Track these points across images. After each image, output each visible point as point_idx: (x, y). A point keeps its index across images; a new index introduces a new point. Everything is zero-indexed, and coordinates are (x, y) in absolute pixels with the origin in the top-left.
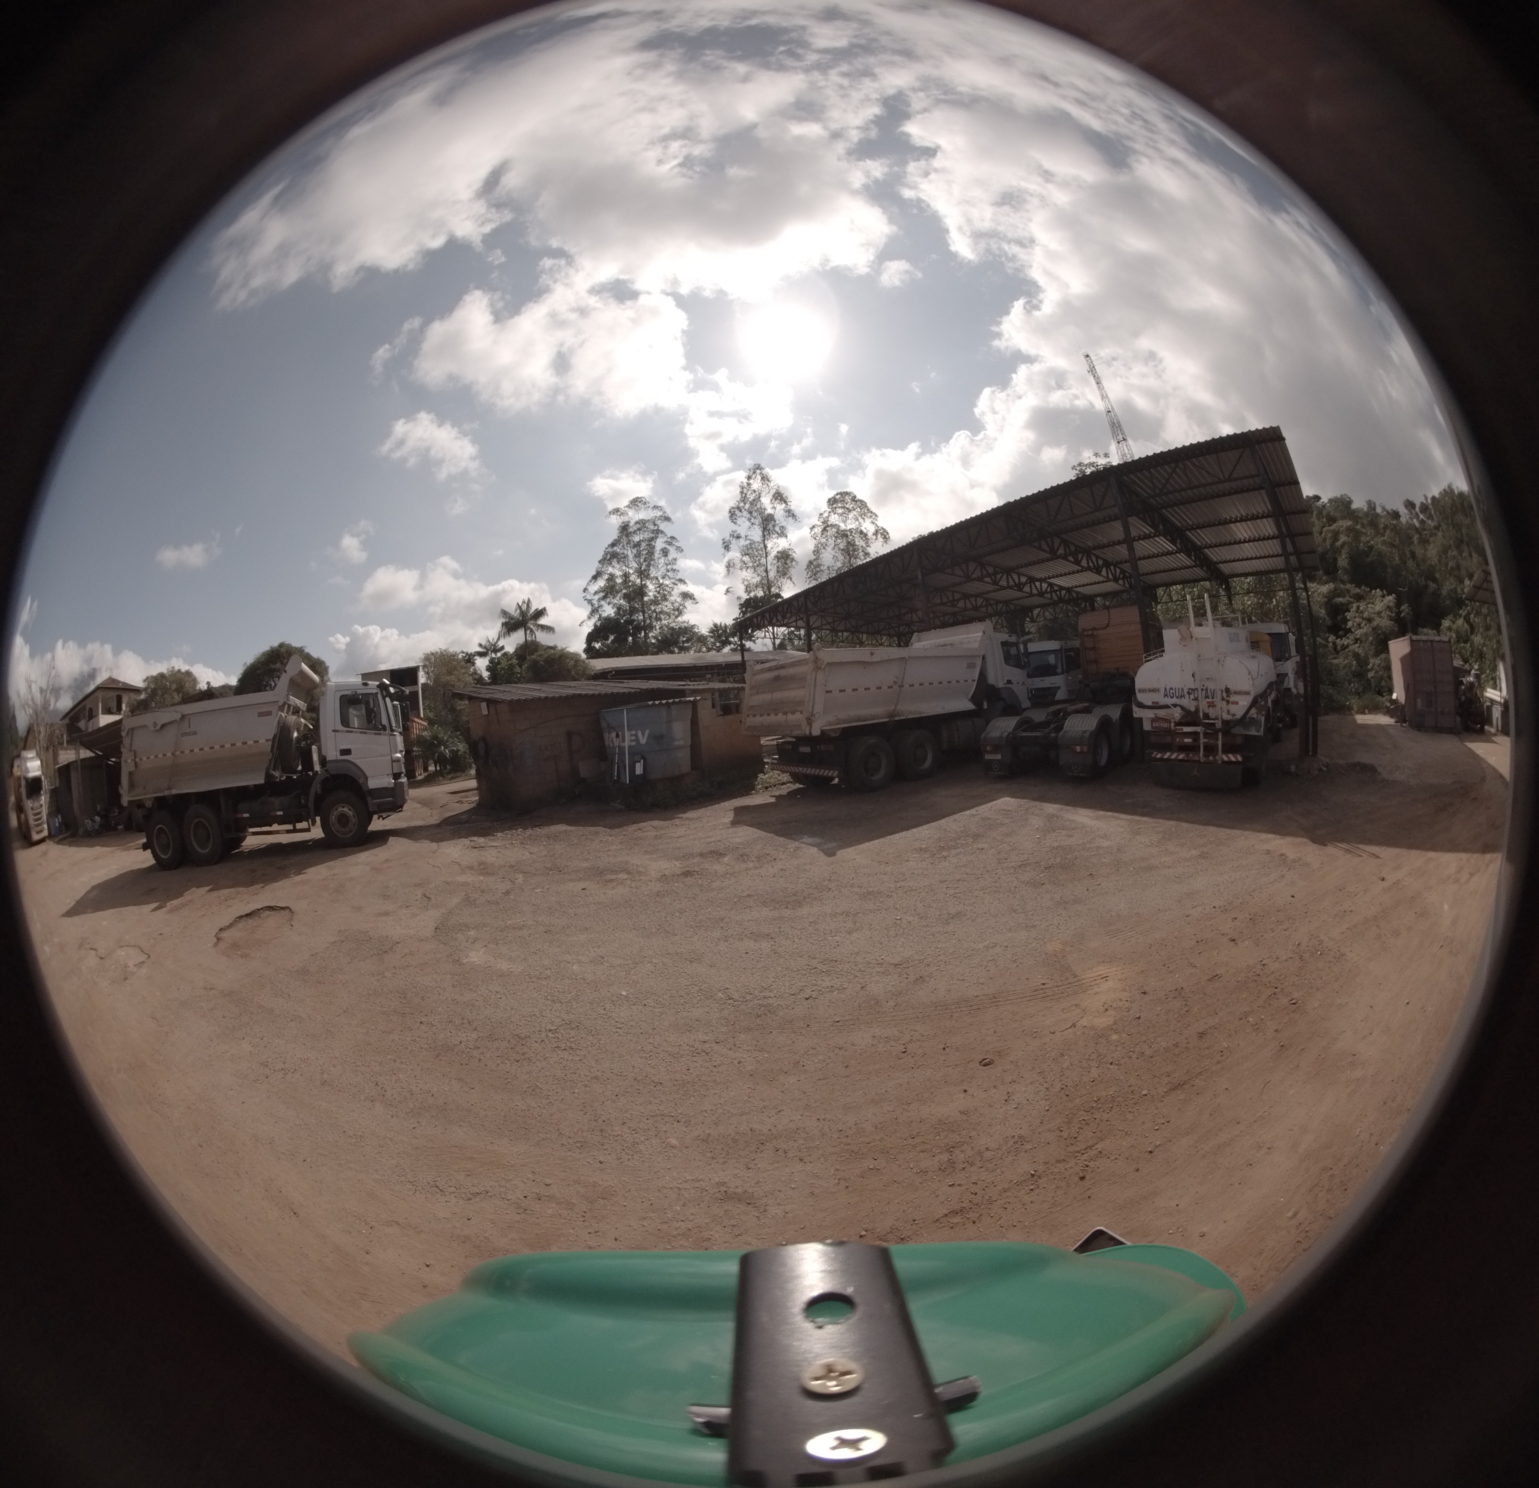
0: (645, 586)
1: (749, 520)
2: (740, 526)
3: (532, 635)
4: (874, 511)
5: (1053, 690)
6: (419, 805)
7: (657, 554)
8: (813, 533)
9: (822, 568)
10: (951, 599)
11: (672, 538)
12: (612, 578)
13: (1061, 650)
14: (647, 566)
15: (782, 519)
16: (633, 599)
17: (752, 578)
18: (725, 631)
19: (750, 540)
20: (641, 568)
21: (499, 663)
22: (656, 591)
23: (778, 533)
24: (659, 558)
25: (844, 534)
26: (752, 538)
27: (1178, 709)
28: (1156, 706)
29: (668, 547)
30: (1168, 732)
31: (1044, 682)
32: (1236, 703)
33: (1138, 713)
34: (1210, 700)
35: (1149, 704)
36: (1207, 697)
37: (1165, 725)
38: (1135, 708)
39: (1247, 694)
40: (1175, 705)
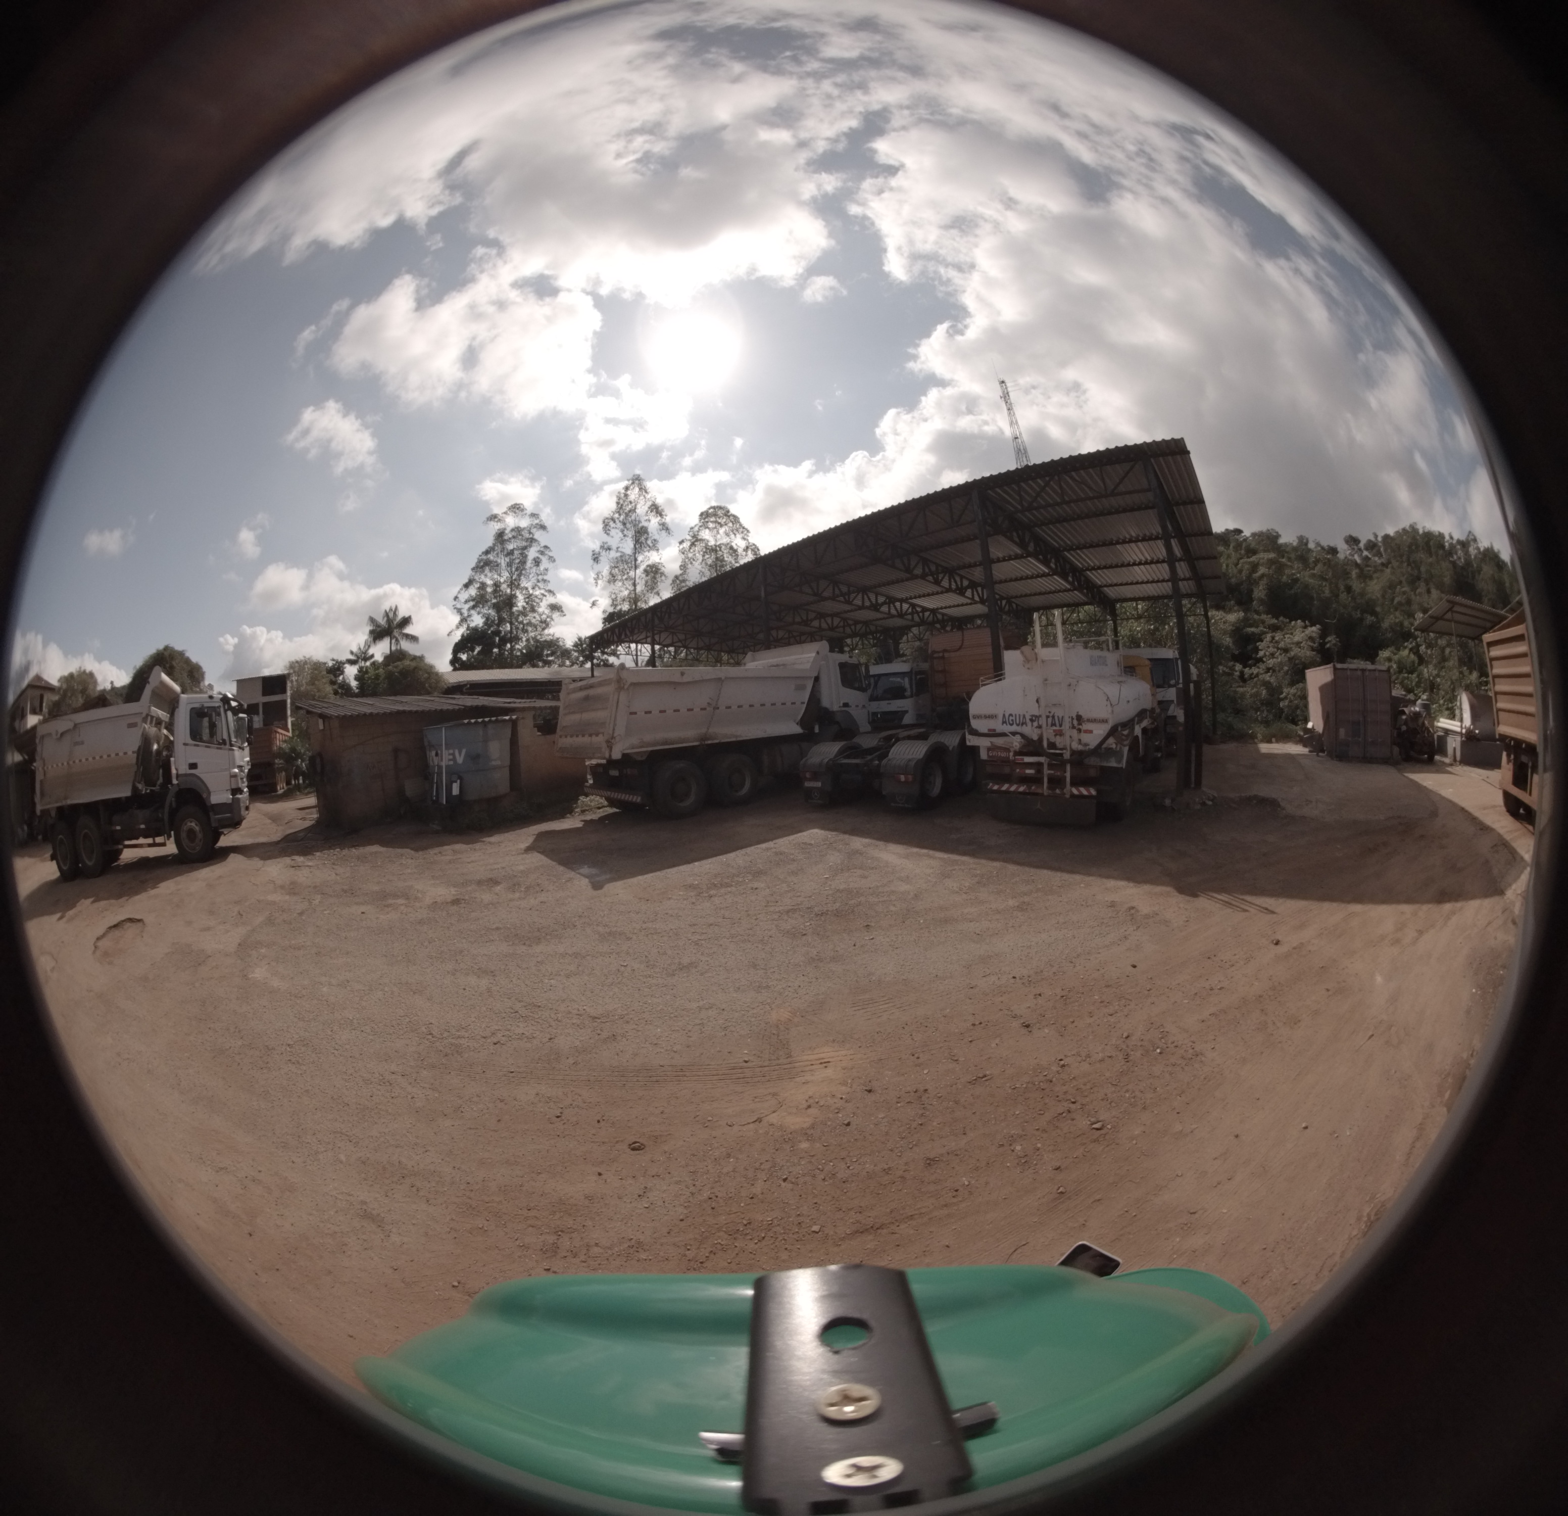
0: (514, 596)
1: (622, 531)
2: (612, 537)
3: (397, 644)
4: (746, 527)
5: (901, 714)
6: (270, 821)
7: (529, 564)
8: (681, 547)
11: (546, 547)
12: (483, 586)
13: (911, 672)
14: (518, 575)
15: (655, 533)
16: (502, 609)
17: (620, 591)
18: (588, 644)
19: (621, 552)
20: (512, 577)
21: (367, 672)
22: (525, 602)
23: (649, 547)
24: (531, 568)
25: (713, 550)
26: (623, 550)
27: (1018, 737)
28: (992, 734)
29: (540, 556)
30: (1008, 761)
31: (894, 705)
32: (1090, 732)
33: (974, 740)
34: (1057, 728)
35: (985, 731)
36: (1053, 725)
37: (1004, 755)
38: (970, 736)
39: (1105, 723)
40: (1015, 733)
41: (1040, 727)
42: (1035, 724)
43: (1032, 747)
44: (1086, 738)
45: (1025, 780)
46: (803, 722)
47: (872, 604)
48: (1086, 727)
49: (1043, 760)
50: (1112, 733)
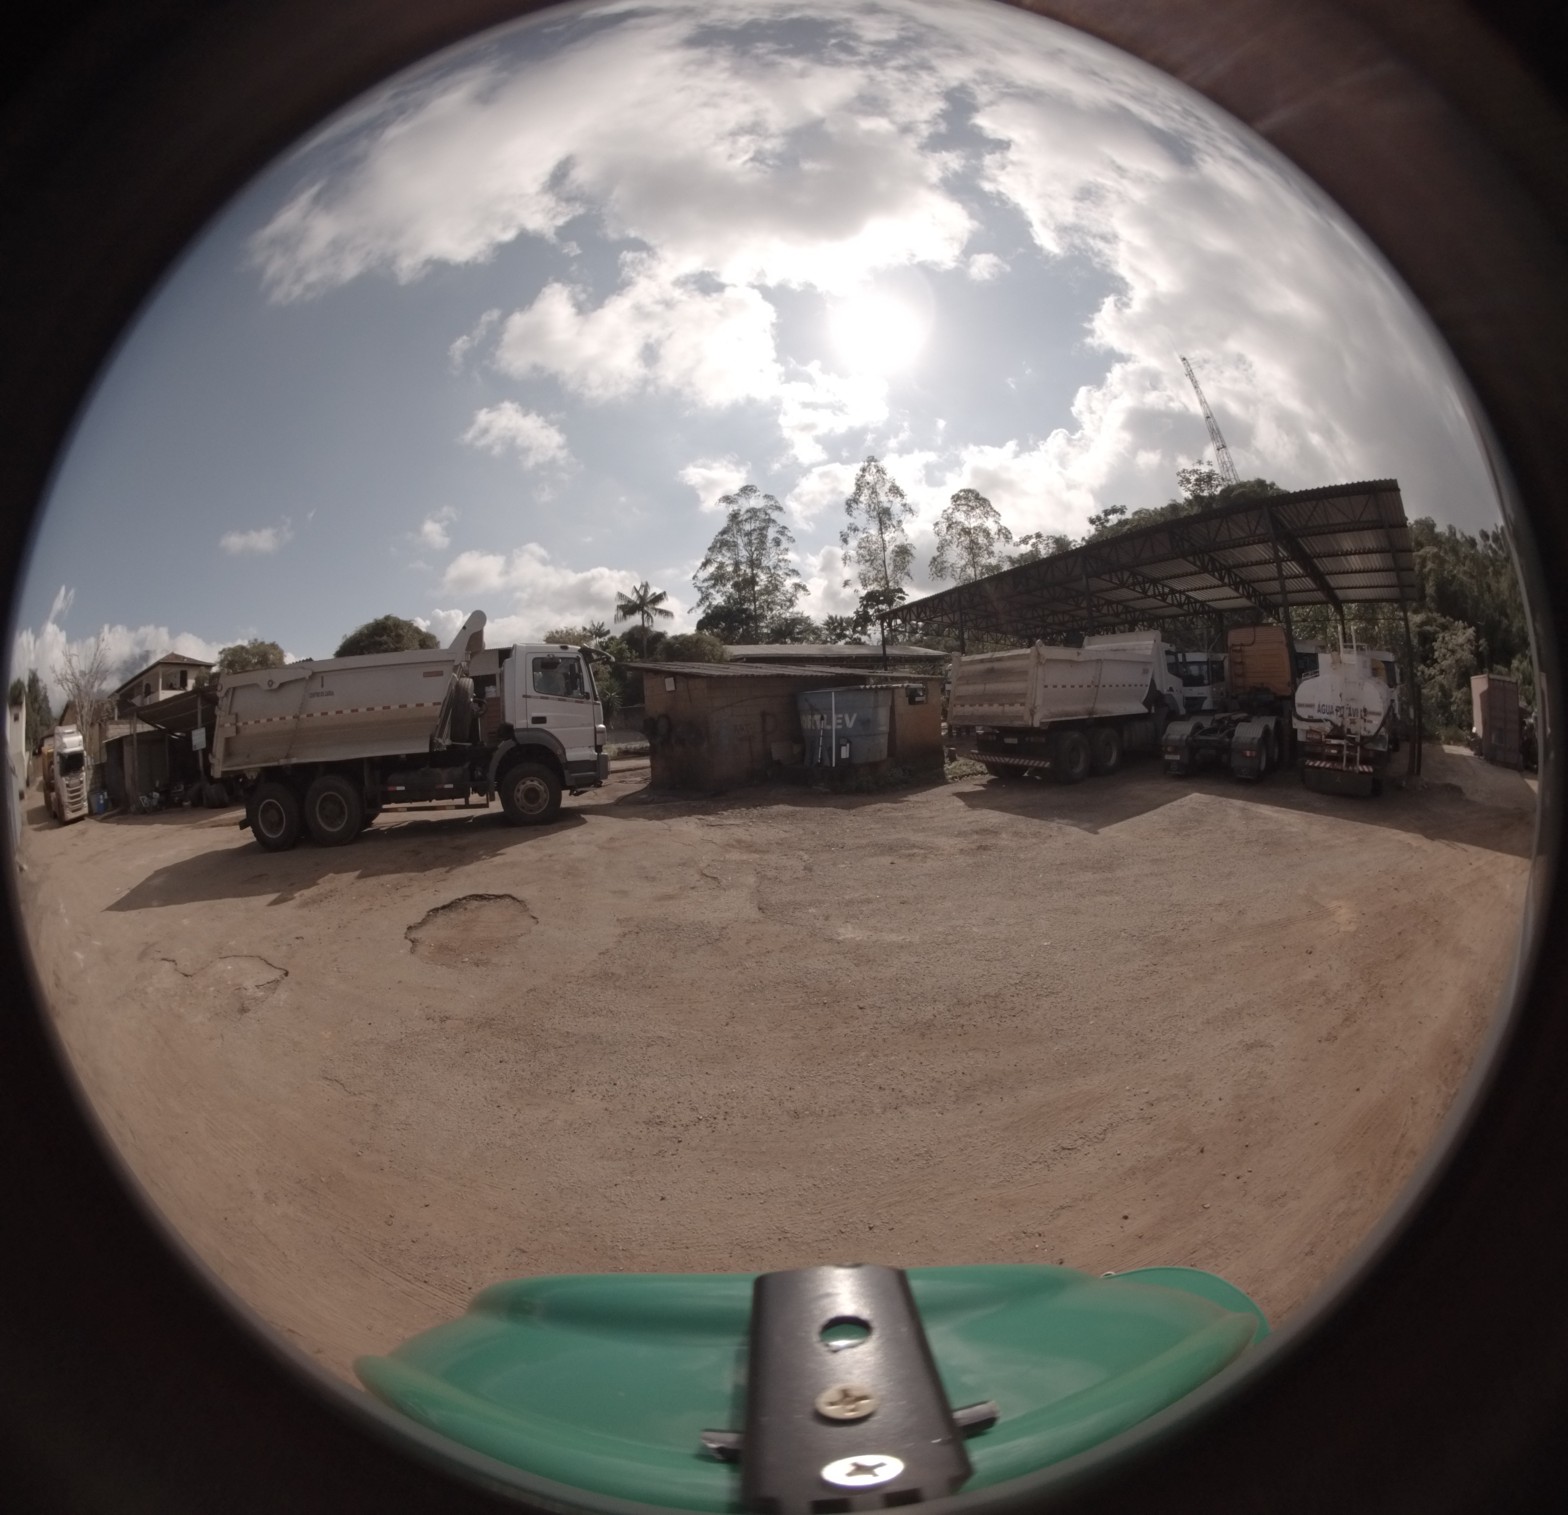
0: (756, 575)
1: (865, 512)
2: (856, 518)
3: (648, 619)
4: (997, 510)
5: (1201, 700)
7: (769, 544)
8: (937, 529)
9: (945, 564)
11: (785, 528)
12: (722, 565)
13: (1207, 663)
14: (758, 555)
15: (899, 514)
16: (744, 588)
17: (869, 572)
18: (840, 624)
19: (867, 533)
20: (751, 557)
22: (768, 581)
23: (895, 527)
24: (771, 548)
25: (966, 532)
26: (869, 531)
27: (1328, 724)
28: (1311, 720)
29: (780, 536)
30: (1320, 743)
31: (1195, 691)
32: (1371, 722)
33: (1297, 724)
34: (1352, 718)
35: (1306, 717)
36: (1350, 715)
37: (1317, 737)
38: (1295, 720)
39: (1379, 714)
40: (1327, 720)
41: (1342, 716)
42: (1339, 713)
43: (1338, 732)
44: (1368, 726)
45: (1330, 758)
46: (1146, 703)
47: (1160, 594)
48: (1369, 717)
49: (1343, 742)
50: (1383, 724)
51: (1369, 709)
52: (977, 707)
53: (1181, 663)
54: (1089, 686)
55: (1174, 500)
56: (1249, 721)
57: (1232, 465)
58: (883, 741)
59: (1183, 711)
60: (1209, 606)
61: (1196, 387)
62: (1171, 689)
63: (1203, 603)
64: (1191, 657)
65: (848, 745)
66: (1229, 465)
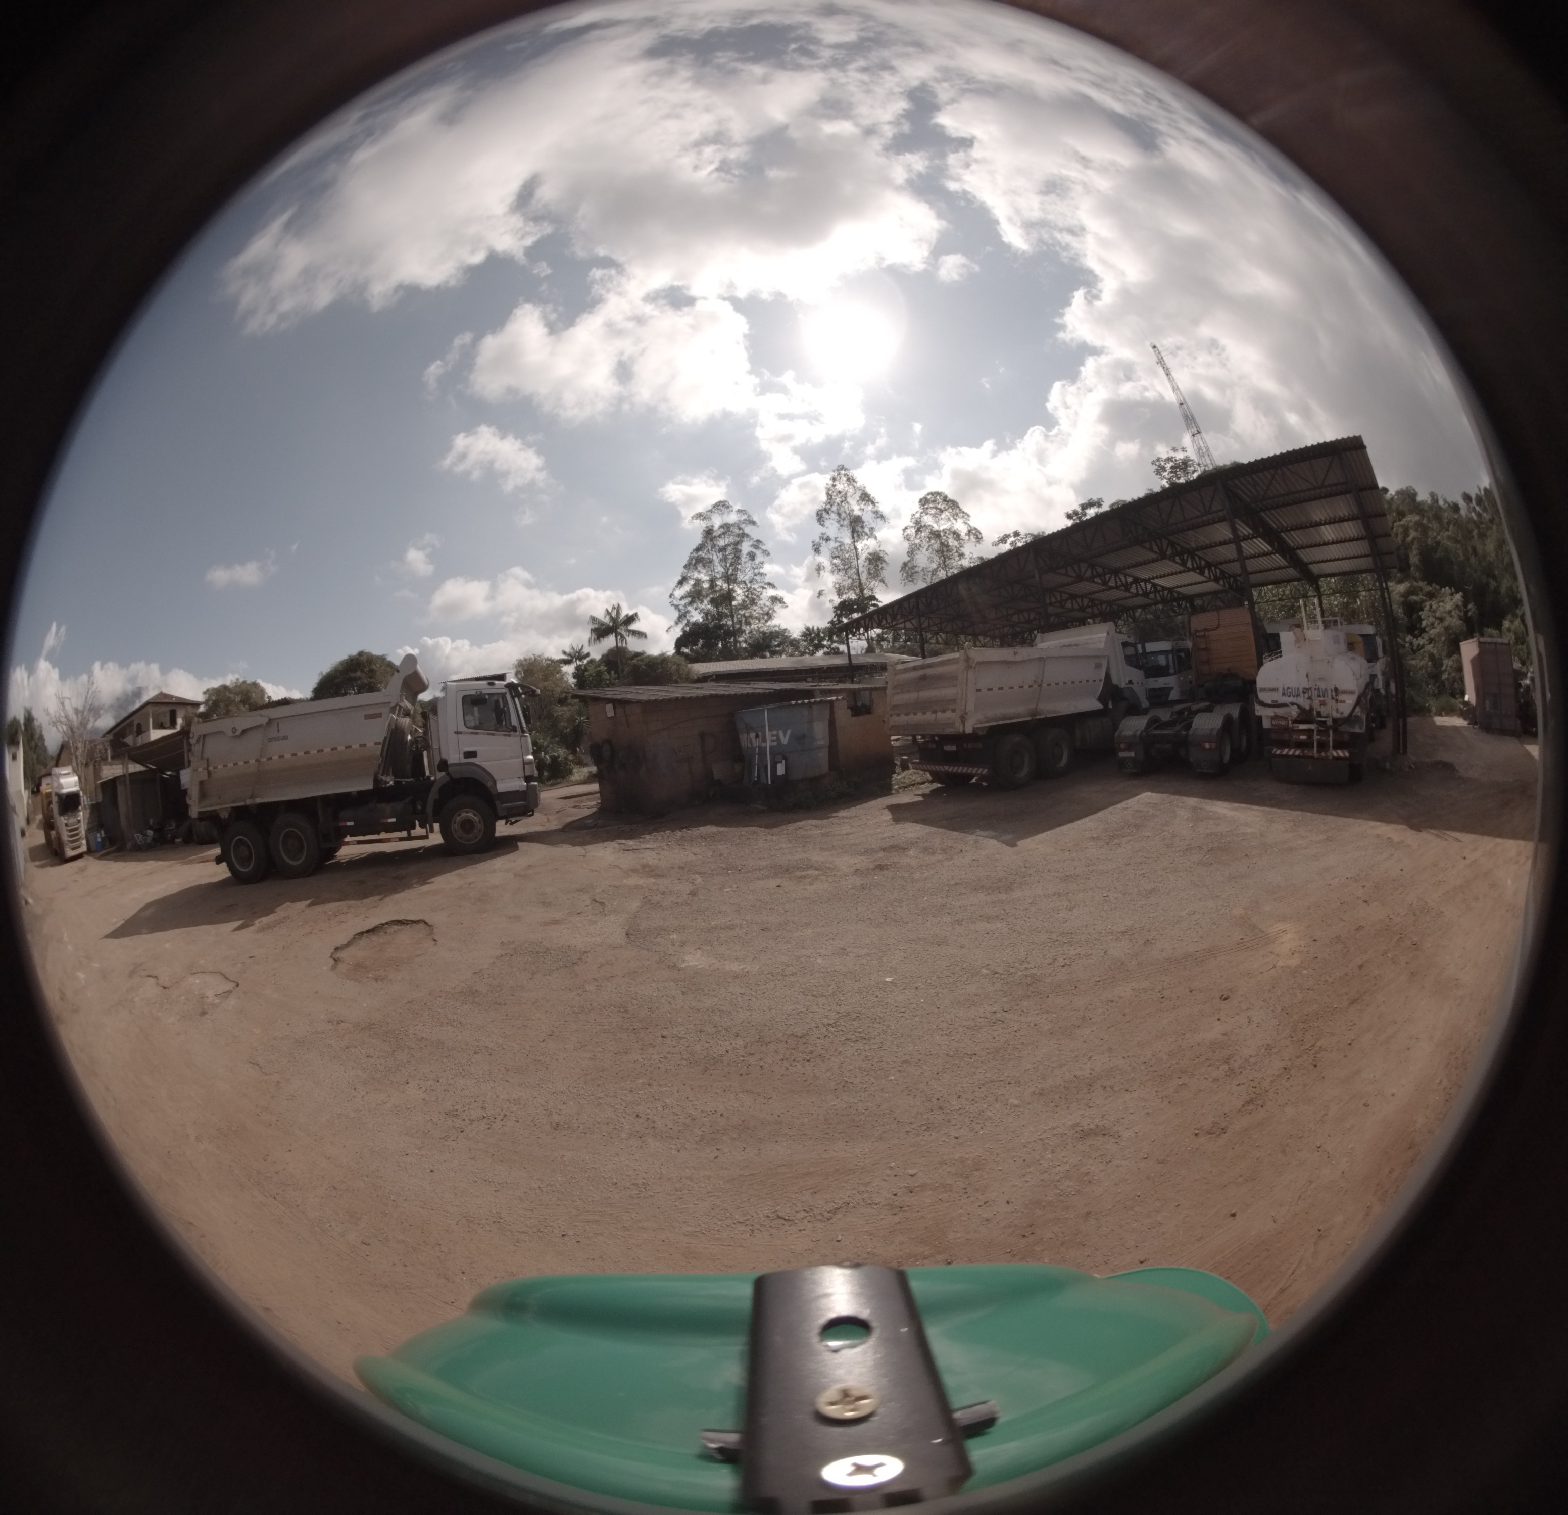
0: (731, 591)
1: (838, 522)
2: (827, 528)
3: (623, 641)
4: (965, 511)
5: (1167, 690)
7: (744, 558)
8: (906, 534)
9: (916, 569)
10: (1059, 599)
11: (758, 541)
12: (698, 582)
13: (1172, 651)
14: (733, 570)
15: (871, 521)
16: (721, 604)
17: (844, 580)
18: (817, 635)
19: (839, 542)
20: (727, 572)
21: (586, 670)
22: (745, 595)
23: (867, 535)
24: (745, 562)
25: (936, 535)
26: (841, 540)
27: (1295, 707)
28: (1275, 705)
29: (754, 550)
30: (1286, 729)
31: (1160, 682)
32: (1343, 702)
33: (1259, 711)
34: (1322, 699)
35: (1270, 702)
36: (1319, 696)
37: (1284, 723)
38: (1257, 707)
39: (1352, 693)
40: (1293, 704)
41: (1310, 698)
42: (1306, 696)
43: (1306, 716)
44: (1341, 707)
45: (1300, 745)
46: (1101, 699)
47: (1123, 585)
48: (1341, 697)
49: (1313, 726)
50: (1358, 703)
51: (1341, 688)
52: (912, 716)
53: (1141, 654)
54: (1031, 686)
55: (1151, 490)
56: (1212, 711)
57: (1208, 450)
58: (823, 756)
59: (1145, 704)
60: (1178, 593)
61: (1168, 374)
62: (1130, 682)
63: (1170, 590)
64: (1151, 647)
65: (784, 761)
66: (1204, 450)
